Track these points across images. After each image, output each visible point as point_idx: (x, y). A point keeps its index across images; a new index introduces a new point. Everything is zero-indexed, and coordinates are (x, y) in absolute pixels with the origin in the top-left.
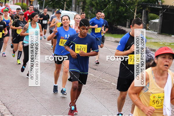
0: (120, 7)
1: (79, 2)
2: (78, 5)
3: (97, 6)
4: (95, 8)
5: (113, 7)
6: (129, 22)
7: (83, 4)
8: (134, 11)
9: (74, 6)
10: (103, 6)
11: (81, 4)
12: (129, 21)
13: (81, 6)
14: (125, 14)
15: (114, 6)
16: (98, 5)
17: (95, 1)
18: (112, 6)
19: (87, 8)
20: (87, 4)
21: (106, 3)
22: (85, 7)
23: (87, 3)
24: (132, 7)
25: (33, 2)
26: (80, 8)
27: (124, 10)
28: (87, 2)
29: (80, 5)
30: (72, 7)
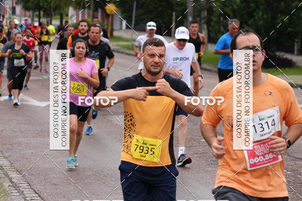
0: (279, 15)
1: (200, 12)
2: (199, 16)
5: (265, 16)
6: (299, 44)
7: (208, 14)
9: (190, 19)
10: (245, 16)
11: (205, 14)
12: (299, 41)
13: (204, 19)
14: (290, 29)
15: (267, 14)
16: (237, 14)
17: (231, 7)
18: (263, 15)
19: (216, 22)
20: (215, 14)
21: (251, 10)
22: (212, 20)
23: (215, 12)
26: (203, 21)
28: (214, 9)
29: (203, 16)
30: (187, 21)
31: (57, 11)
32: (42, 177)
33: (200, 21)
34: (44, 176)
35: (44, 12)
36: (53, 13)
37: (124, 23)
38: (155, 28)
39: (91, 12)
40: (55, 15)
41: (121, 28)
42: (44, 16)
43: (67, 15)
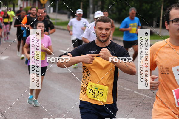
0: (144, 4)
1: (97, 2)
2: (96, 4)
3: (118, 4)
4: (116, 7)
8: (161, 7)
9: (91, 6)
11: (100, 3)
12: (156, 19)
13: (99, 6)
14: (151, 12)
18: (135, 4)
22: (104, 7)
24: (157, 4)
25: (45, 5)
27: (149, 7)
30: (90, 8)
31: (11, 2)
32: (3, 101)
33: (97, 7)
34: (4, 101)
35: (3, 3)
36: (9, 3)
37: (52, 9)
38: (82, 13)
39: (32, 3)
40: (10, 4)
41: (50, 12)
42: (3, 5)
43: (17, 4)
